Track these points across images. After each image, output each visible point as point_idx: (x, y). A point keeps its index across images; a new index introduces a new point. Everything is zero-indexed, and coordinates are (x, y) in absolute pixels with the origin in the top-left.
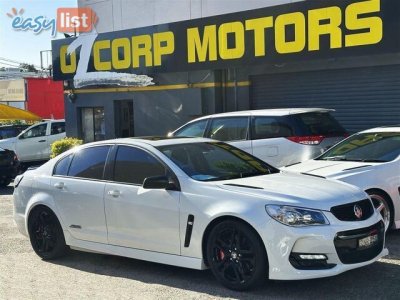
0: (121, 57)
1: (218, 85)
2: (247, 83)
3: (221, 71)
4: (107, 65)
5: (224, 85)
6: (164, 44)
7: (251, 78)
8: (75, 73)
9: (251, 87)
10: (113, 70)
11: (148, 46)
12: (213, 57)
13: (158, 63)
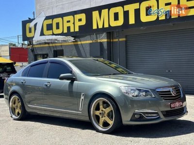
0: (58, 28)
1: (109, 40)
2: (124, 39)
3: (110, 32)
4: (50, 32)
5: (112, 40)
6: (80, 20)
7: (126, 37)
8: (34, 37)
9: (126, 41)
10: (53, 34)
11: (72, 21)
12: (106, 26)
13: (77, 29)
